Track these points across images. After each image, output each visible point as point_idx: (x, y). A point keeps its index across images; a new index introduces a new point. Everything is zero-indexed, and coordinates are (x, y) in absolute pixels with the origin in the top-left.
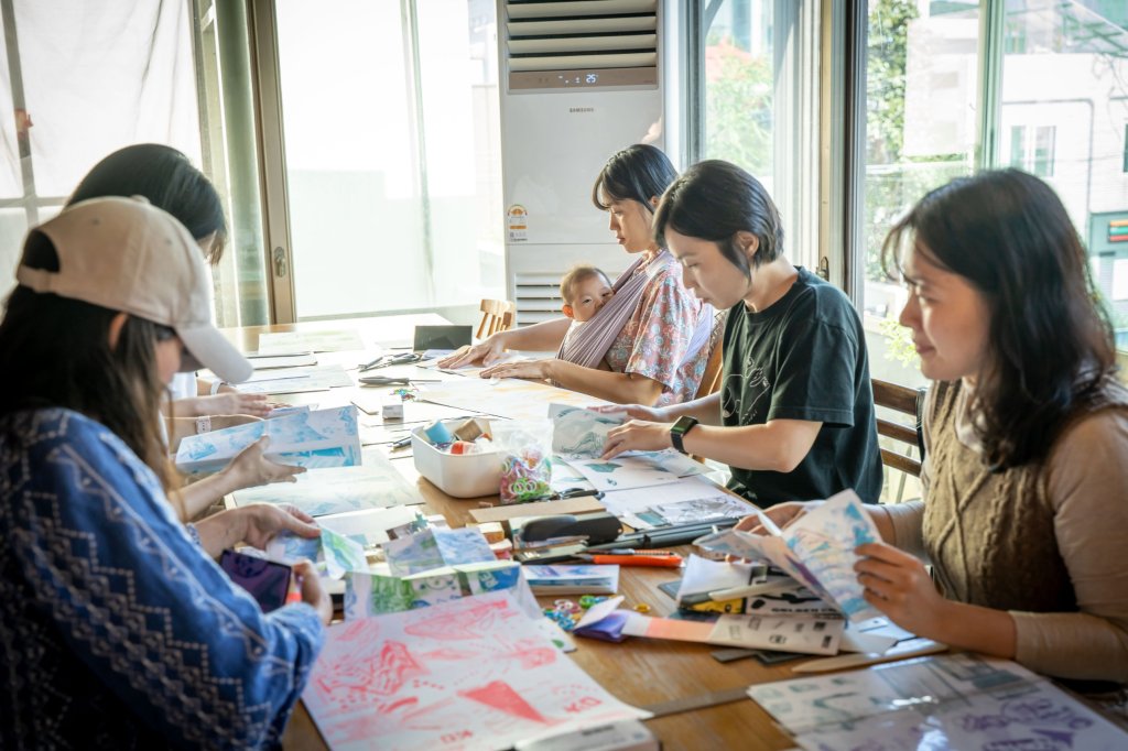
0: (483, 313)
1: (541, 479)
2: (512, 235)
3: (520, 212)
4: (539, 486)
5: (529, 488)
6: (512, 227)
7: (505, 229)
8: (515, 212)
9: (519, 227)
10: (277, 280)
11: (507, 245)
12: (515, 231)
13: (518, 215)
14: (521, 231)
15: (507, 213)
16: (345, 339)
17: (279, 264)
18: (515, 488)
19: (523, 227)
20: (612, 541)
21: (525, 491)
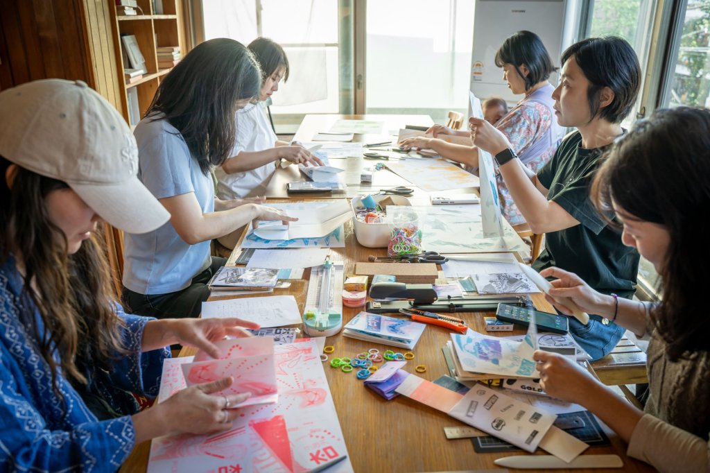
0: (449, 119)
1: (414, 244)
2: (474, 77)
3: (480, 65)
4: (411, 248)
5: (405, 249)
6: (475, 73)
7: (471, 75)
8: (477, 65)
9: (478, 73)
10: (358, 90)
11: (471, 82)
12: (477, 75)
13: (478, 67)
14: (479, 75)
15: (473, 65)
16: (374, 127)
17: (359, 83)
18: (398, 247)
19: (480, 73)
20: (430, 304)
21: (403, 250)
